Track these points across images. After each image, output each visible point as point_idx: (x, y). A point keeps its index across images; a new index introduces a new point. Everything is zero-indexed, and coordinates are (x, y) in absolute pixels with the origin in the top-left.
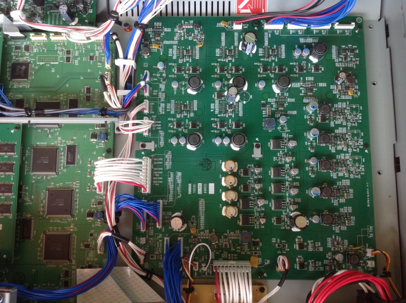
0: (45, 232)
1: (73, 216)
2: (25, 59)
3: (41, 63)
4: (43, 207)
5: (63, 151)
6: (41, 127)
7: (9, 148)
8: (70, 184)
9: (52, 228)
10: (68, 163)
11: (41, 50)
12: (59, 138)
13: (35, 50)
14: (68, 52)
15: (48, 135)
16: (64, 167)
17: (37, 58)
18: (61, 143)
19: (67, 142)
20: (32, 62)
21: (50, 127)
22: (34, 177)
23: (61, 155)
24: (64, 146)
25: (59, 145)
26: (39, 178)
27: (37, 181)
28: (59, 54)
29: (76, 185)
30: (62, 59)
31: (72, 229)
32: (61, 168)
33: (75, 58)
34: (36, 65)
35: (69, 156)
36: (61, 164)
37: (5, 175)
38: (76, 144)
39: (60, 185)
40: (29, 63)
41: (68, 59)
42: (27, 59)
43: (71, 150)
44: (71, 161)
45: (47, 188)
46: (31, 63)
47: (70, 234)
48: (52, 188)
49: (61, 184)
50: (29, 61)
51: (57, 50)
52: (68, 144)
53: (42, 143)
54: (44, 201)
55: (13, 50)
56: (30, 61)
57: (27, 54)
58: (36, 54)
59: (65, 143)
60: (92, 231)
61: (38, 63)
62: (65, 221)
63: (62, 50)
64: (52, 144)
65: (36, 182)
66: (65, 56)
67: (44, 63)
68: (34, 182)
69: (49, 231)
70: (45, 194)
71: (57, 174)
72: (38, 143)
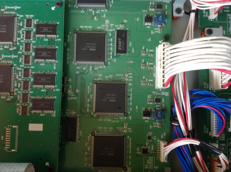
0: (93, 134)
1: (126, 114)
4: (90, 103)
5: (111, 37)
6: (85, 8)
7: (49, 30)
8: (121, 77)
9: (101, 128)
10: (118, 51)
12: (107, 21)
15: (93, 16)
16: (113, 57)
18: (109, 28)
19: (116, 26)
21: (95, 8)
22: (78, 68)
23: (110, 42)
24: (113, 31)
25: (107, 30)
26: (84, 68)
27: (82, 73)
29: (128, 78)
31: (125, 129)
32: (109, 58)
35: (120, 43)
36: (109, 52)
37: (46, 63)
38: (127, 29)
39: (109, 77)
43: (122, 35)
44: (122, 49)
45: (95, 81)
47: (124, 137)
48: (100, 81)
49: (111, 76)
52: (118, 29)
53: (86, 27)
54: (91, 96)
59: (114, 27)
60: (150, 133)
62: (117, 120)
64: (99, 28)
65: (80, 73)
68: (78, 73)
69: (98, 132)
70: (92, 87)
71: (106, 64)
72: (81, 27)
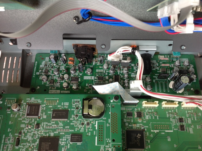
2: (138, 126)
3: (156, 131)
11: (153, 117)
13: (147, 117)
14: (181, 120)
17: (150, 125)
20: (146, 129)
28: (172, 122)
30: (175, 126)
33: (189, 126)
34: (150, 133)
40: (144, 130)
41: (182, 127)
42: (140, 126)
46: (145, 131)
50: (142, 128)
51: (169, 118)
55: (125, 116)
56: (144, 129)
57: (140, 121)
58: (148, 121)
61: (152, 131)
63: (174, 118)
66: (179, 124)
67: (158, 131)
